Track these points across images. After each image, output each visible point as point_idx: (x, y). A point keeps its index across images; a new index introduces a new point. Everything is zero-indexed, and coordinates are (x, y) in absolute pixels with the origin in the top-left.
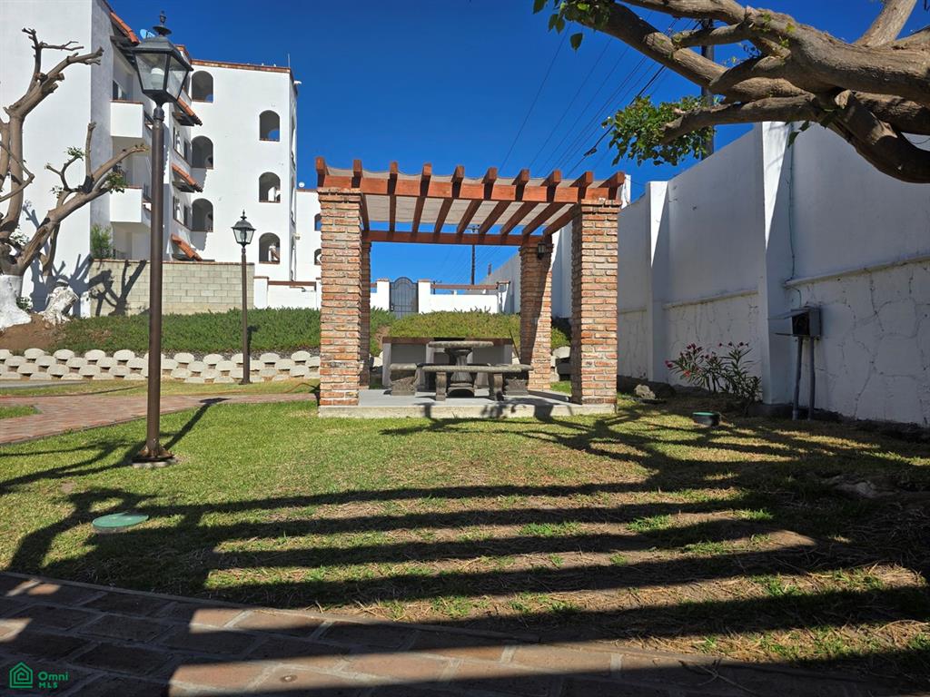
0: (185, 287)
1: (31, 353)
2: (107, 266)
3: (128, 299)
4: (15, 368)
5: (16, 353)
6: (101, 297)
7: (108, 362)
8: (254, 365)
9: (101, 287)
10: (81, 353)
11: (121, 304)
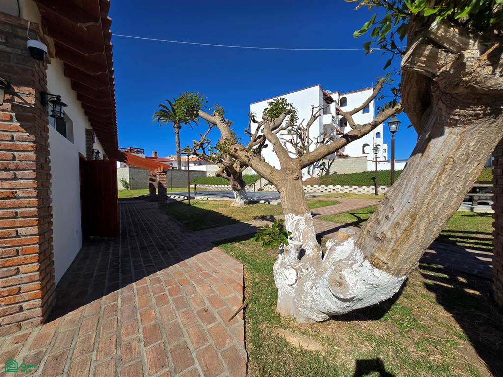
0: (346, 165)
1: (315, 186)
2: (324, 161)
3: (330, 169)
4: (312, 189)
5: (312, 186)
6: (323, 169)
7: (334, 188)
8: (378, 189)
9: (323, 167)
10: (327, 186)
11: (328, 171)
